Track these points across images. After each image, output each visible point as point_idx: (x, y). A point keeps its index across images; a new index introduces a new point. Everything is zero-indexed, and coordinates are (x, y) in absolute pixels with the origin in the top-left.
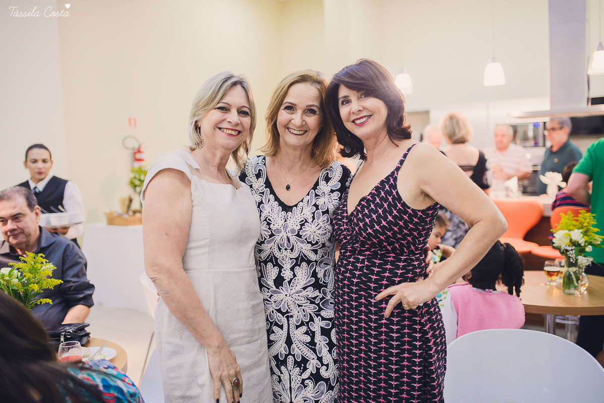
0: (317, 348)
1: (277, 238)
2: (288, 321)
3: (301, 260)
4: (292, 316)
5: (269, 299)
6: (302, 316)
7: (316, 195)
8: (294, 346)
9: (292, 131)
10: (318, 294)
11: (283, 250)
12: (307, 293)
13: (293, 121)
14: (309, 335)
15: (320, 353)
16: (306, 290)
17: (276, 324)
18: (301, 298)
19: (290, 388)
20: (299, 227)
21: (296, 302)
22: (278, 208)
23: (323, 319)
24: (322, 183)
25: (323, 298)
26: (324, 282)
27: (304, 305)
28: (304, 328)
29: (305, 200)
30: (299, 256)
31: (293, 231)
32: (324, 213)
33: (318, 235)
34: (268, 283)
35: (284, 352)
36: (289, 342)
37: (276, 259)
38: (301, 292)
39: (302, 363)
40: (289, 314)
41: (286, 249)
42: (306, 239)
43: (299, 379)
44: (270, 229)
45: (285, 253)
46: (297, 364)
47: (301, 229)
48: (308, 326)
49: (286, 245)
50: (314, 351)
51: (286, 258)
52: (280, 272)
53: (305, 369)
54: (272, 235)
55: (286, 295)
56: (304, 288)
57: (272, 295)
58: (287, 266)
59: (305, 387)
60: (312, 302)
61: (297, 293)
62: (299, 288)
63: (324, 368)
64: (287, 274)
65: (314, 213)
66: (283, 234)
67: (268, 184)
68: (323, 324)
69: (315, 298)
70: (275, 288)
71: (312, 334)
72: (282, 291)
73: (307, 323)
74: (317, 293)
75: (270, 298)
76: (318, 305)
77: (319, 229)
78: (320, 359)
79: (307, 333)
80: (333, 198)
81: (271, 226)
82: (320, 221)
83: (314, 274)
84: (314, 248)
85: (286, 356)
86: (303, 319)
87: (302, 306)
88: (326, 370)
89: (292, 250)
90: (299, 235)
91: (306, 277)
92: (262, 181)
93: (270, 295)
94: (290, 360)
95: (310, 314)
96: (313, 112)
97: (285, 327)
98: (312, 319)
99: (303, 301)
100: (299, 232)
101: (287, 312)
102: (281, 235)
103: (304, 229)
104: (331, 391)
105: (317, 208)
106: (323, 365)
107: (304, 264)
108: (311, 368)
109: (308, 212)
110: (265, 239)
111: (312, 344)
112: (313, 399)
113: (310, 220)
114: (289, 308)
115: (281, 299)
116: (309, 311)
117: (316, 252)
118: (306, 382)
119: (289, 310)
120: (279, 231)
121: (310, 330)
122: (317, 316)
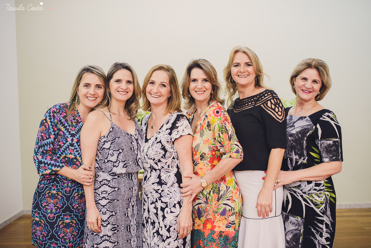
9: (153, 95)
10: (160, 188)
12: (154, 187)
13: (153, 90)
15: (159, 220)
16: (154, 185)
21: (150, 190)
23: (162, 202)
24: (165, 125)
25: (163, 190)
26: (165, 182)
30: (151, 166)
38: (151, 185)
48: (155, 204)
56: (153, 184)
60: (157, 192)
68: (162, 205)
69: (158, 190)
71: (157, 209)
74: (159, 187)
76: (160, 194)
83: (159, 177)
86: (153, 200)
87: (152, 193)
88: (161, 230)
91: (155, 178)
92: (146, 126)
96: (164, 86)
98: (157, 201)
104: (163, 242)
106: (160, 226)
108: (156, 227)
116: (155, 196)
118: (155, 234)
122: (160, 199)
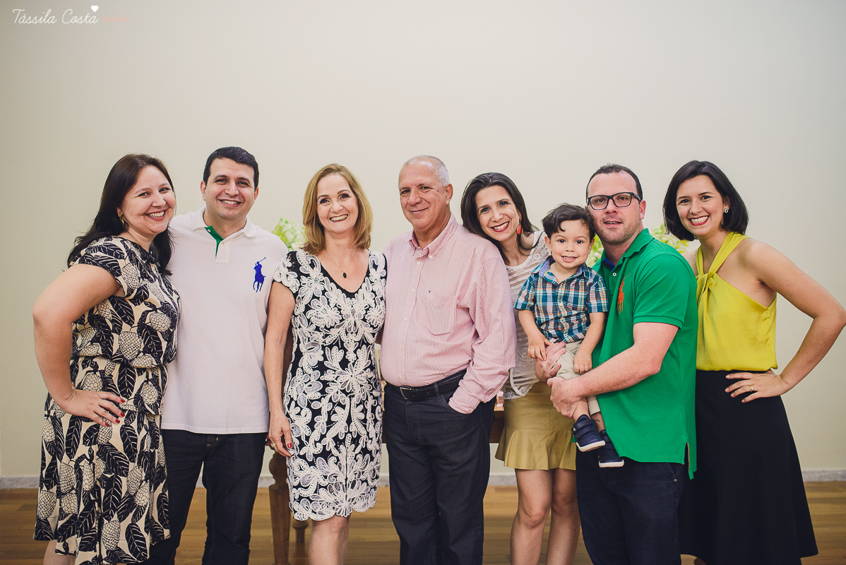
0: (367, 424)
1: (346, 322)
2: (350, 400)
3: (363, 342)
4: (353, 396)
5: (335, 381)
6: (361, 395)
7: (371, 282)
8: (352, 424)
10: (373, 375)
11: (349, 334)
12: (366, 374)
14: (364, 412)
15: (368, 428)
17: (339, 405)
18: (363, 379)
19: (347, 464)
22: (342, 295)
23: (374, 398)
24: (372, 270)
25: (375, 379)
27: (364, 385)
28: (361, 407)
29: (363, 287)
30: (361, 339)
31: (359, 316)
32: (381, 299)
33: (379, 320)
34: (334, 365)
35: (344, 431)
36: (349, 421)
37: (342, 342)
38: (363, 372)
39: (355, 441)
41: (352, 333)
43: (353, 454)
44: (341, 314)
45: (351, 336)
47: (366, 313)
48: (364, 404)
49: (352, 330)
50: (365, 426)
51: (351, 341)
52: (345, 354)
53: (358, 444)
54: (343, 320)
55: (351, 376)
56: (365, 370)
57: (338, 377)
58: (351, 348)
59: (357, 461)
60: (369, 382)
61: (360, 374)
63: (370, 441)
64: (351, 357)
65: (374, 299)
66: (351, 319)
67: (325, 273)
68: (373, 402)
69: (371, 378)
70: (341, 370)
71: (366, 412)
72: (347, 372)
73: (364, 402)
75: (336, 379)
76: (372, 385)
77: (380, 314)
78: (368, 434)
79: (362, 411)
82: (380, 306)
84: (374, 331)
85: (346, 434)
86: (361, 398)
87: (362, 386)
88: (371, 444)
89: (356, 333)
91: (365, 359)
92: (318, 270)
93: (336, 376)
94: (349, 437)
95: (367, 394)
96: (346, 196)
97: (347, 407)
98: (367, 398)
99: (363, 382)
100: (364, 317)
101: (351, 393)
102: (349, 319)
103: (368, 314)
105: (376, 295)
106: (369, 439)
109: (369, 298)
110: (336, 324)
113: (373, 305)
116: (366, 391)
117: (373, 335)
118: (357, 457)
119: (352, 390)
120: (348, 316)
121: (365, 408)
122: (371, 395)
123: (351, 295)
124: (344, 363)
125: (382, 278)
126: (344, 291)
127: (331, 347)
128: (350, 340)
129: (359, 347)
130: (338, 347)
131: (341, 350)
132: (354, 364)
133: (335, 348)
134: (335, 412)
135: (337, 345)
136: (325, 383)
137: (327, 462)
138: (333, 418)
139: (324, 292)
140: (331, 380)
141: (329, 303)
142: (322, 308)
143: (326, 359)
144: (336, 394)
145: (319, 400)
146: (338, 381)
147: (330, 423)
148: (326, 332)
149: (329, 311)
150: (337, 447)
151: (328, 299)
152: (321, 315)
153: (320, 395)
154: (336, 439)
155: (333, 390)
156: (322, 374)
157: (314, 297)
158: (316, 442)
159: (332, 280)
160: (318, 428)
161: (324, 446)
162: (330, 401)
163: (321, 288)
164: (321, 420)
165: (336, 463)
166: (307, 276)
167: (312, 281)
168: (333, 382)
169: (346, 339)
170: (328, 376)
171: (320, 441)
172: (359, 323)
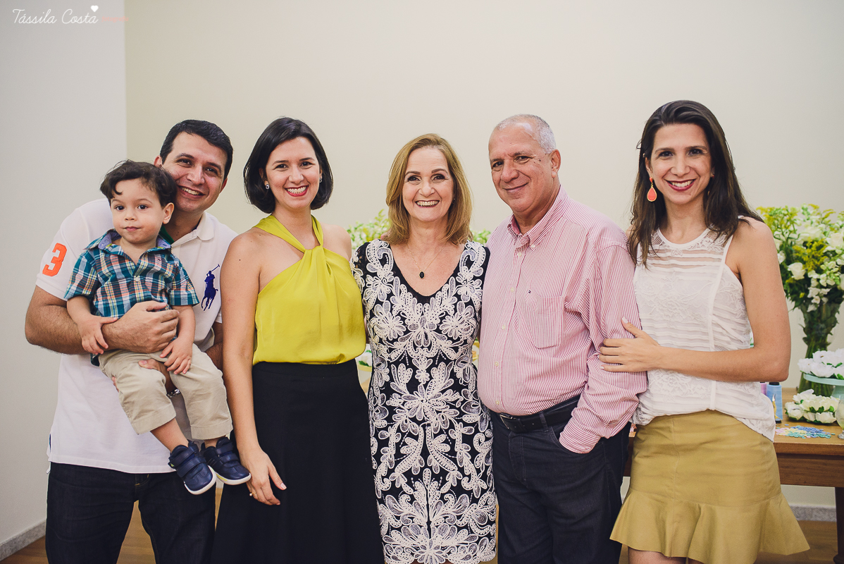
0: (457, 457)
1: (413, 335)
2: (425, 430)
3: (440, 359)
4: (429, 425)
5: (402, 407)
6: (440, 424)
7: (457, 283)
8: (431, 457)
10: (459, 397)
11: (419, 348)
12: (447, 397)
14: (448, 443)
15: (461, 463)
16: (445, 394)
17: (410, 435)
18: (440, 403)
19: (428, 505)
20: (439, 321)
21: (434, 408)
22: (412, 300)
23: (465, 424)
24: (463, 268)
25: (465, 401)
26: (464, 383)
27: (443, 411)
28: (443, 437)
29: (445, 289)
30: (437, 355)
31: (431, 326)
32: (467, 304)
33: (460, 330)
34: (400, 387)
35: (419, 466)
36: (425, 453)
38: (439, 396)
39: (441, 476)
40: (426, 423)
41: (422, 347)
42: (446, 335)
43: (437, 493)
44: (404, 324)
45: (421, 351)
46: (435, 477)
47: (441, 323)
48: (447, 433)
49: (422, 343)
50: (455, 461)
51: (422, 359)
53: (444, 482)
55: (422, 401)
56: (443, 392)
57: (405, 402)
58: (422, 366)
59: (445, 502)
60: (452, 407)
61: (435, 397)
62: (436, 391)
63: (466, 479)
64: (422, 376)
65: (455, 305)
66: (420, 330)
67: (396, 271)
68: (465, 430)
69: (455, 402)
70: (408, 394)
71: (452, 443)
72: (416, 396)
73: (447, 431)
74: (457, 396)
75: (403, 405)
76: (459, 409)
77: (462, 323)
78: (461, 470)
79: (446, 442)
80: (475, 287)
81: (406, 321)
82: (463, 313)
83: (453, 375)
84: (455, 345)
85: (422, 469)
86: (442, 427)
87: (441, 412)
88: (469, 482)
89: (429, 348)
90: (438, 331)
91: (444, 378)
92: (389, 267)
93: (402, 402)
94: (427, 473)
95: (450, 421)
96: (440, 177)
97: (421, 437)
98: (452, 426)
99: (442, 406)
100: (438, 327)
101: (424, 421)
102: (417, 331)
103: (444, 323)
104: (475, 504)
105: (459, 299)
106: (464, 476)
107: (442, 364)
108: (451, 481)
109: (448, 303)
111: (452, 454)
112: (455, 514)
113: (451, 313)
114: (426, 416)
115: (417, 405)
116: (449, 417)
117: (456, 349)
118: (445, 496)
119: (426, 418)
120: (415, 327)
121: (450, 438)
122: (458, 421)
123: (423, 300)
124: (413, 385)
125: (475, 278)
126: (415, 294)
127: (397, 363)
128: (420, 356)
129: (434, 365)
130: (406, 364)
131: (409, 369)
132: (425, 386)
133: (402, 366)
134: (405, 444)
135: (404, 362)
136: (392, 410)
137: (398, 500)
138: (403, 451)
139: (390, 295)
140: (397, 404)
141: (391, 311)
142: (384, 316)
143: (392, 380)
144: (405, 423)
145: (386, 429)
146: (406, 407)
147: (399, 456)
148: (389, 345)
149: (390, 320)
150: (409, 483)
151: (392, 305)
152: (383, 325)
153: (385, 423)
154: (408, 474)
155: (401, 418)
156: (388, 399)
157: (378, 302)
158: (383, 477)
159: (403, 281)
160: (385, 461)
161: (393, 483)
162: (398, 430)
163: (386, 290)
164: (390, 451)
165: (411, 502)
166: (374, 275)
167: (379, 282)
168: (400, 408)
169: (414, 354)
170: (395, 401)
171: (387, 476)
172: (431, 335)
